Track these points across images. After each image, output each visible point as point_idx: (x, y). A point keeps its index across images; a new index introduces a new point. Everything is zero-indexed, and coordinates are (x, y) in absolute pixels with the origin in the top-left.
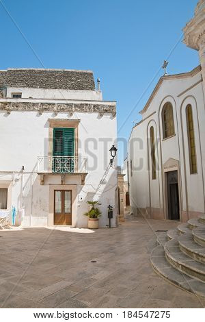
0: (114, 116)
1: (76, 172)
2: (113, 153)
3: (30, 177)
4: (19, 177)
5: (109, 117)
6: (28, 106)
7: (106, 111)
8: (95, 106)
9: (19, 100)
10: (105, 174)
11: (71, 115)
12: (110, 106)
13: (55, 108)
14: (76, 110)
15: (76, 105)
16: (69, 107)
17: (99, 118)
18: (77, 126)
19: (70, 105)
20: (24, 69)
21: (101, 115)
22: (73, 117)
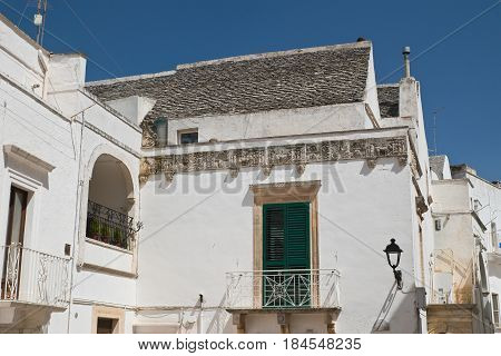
0: (403, 163)
1: (314, 305)
2: (393, 256)
3: (216, 317)
4: (194, 319)
5: (390, 166)
6: (208, 161)
7: (383, 152)
8: (354, 144)
9: (191, 149)
10: (383, 310)
11: (299, 171)
12: (393, 140)
13: (265, 159)
14: (312, 158)
15: (312, 147)
16: (295, 154)
17: (365, 172)
18: (315, 196)
19: (298, 147)
20: (210, 62)
21: (371, 166)
22: (306, 177)
